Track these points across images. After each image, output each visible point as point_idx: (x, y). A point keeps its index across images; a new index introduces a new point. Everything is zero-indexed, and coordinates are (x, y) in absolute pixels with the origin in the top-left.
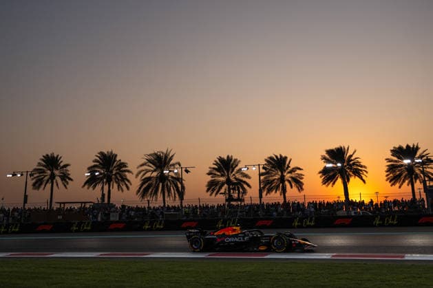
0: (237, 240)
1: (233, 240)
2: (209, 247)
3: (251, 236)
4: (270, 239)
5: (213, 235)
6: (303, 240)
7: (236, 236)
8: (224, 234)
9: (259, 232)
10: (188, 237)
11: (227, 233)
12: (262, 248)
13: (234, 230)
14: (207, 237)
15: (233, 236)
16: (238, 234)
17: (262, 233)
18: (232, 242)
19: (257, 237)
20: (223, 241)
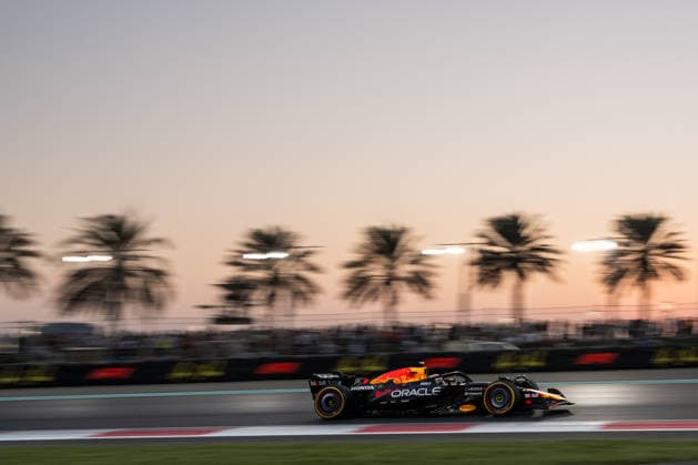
0: (415, 392)
1: (406, 393)
2: (357, 408)
3: (445, 384)
4: (483, 391)
5: (368, 384)
6: (550, 391)
7: (416, 385)
8: (391, 381)
9: (465, 377)
10: (314, 390)
11: (396, 381)
12: (466, 409)
13: (412, 374)
14: (355, 388)
15: (409, 386)
16: (419, 382)
17: (468, 380)
18: (405, 397)
19: (458, 386)
20: (388, 397)
